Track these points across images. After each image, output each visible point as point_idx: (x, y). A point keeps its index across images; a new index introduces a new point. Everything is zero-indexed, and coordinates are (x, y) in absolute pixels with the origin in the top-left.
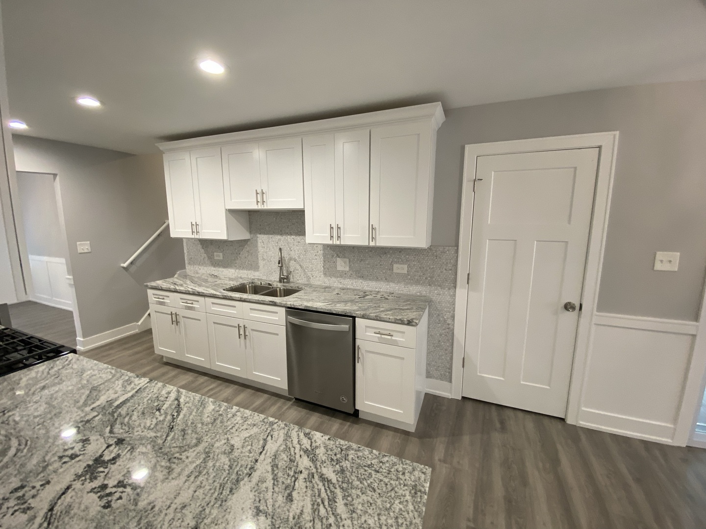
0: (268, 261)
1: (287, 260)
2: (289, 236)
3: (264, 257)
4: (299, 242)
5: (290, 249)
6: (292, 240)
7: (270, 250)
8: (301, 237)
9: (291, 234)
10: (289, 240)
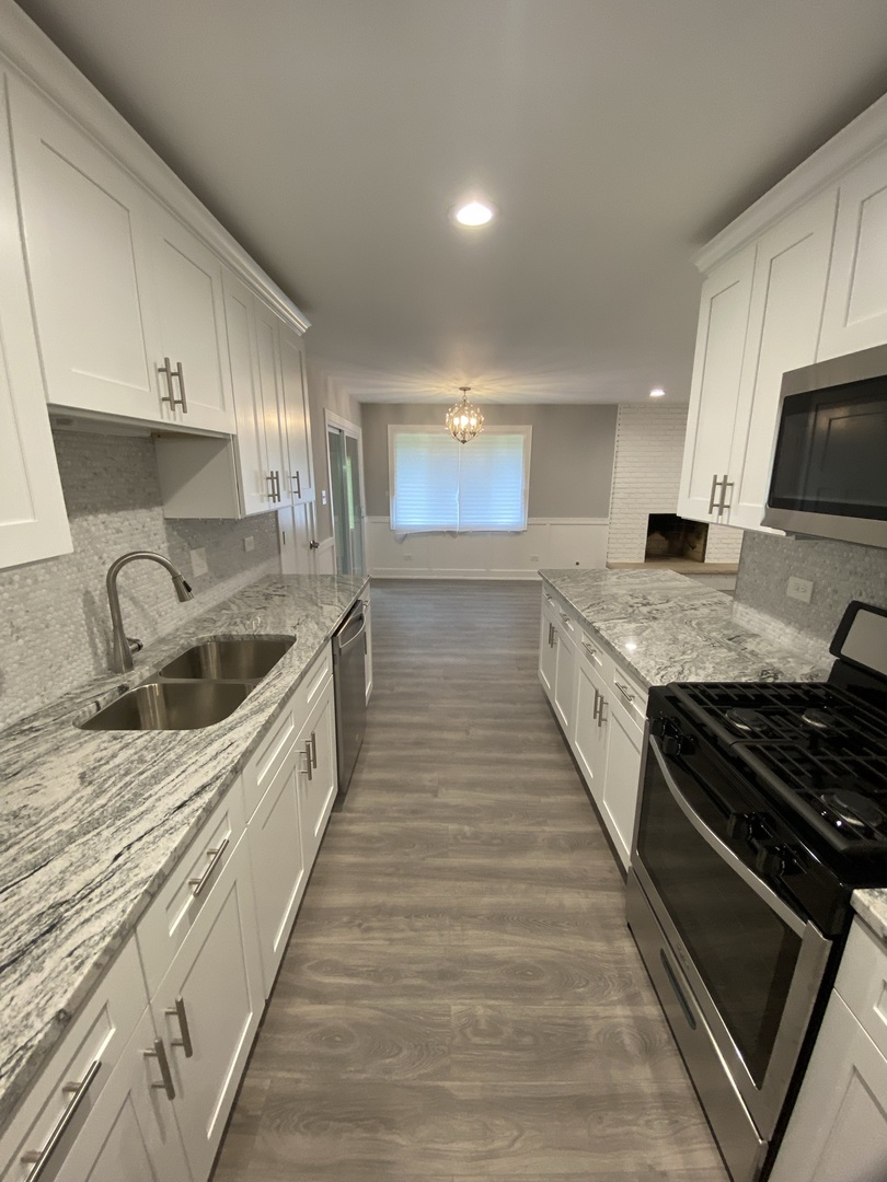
0: (37, 630)
1: (97, 599)
2: (91, 518)
3: (18, 622)
4: (118, 531)
5: (101, 558)
6: (102, 527)
7: (36, 581)
8: (121, 513)
9: (95, 510)
10: (93, 529)
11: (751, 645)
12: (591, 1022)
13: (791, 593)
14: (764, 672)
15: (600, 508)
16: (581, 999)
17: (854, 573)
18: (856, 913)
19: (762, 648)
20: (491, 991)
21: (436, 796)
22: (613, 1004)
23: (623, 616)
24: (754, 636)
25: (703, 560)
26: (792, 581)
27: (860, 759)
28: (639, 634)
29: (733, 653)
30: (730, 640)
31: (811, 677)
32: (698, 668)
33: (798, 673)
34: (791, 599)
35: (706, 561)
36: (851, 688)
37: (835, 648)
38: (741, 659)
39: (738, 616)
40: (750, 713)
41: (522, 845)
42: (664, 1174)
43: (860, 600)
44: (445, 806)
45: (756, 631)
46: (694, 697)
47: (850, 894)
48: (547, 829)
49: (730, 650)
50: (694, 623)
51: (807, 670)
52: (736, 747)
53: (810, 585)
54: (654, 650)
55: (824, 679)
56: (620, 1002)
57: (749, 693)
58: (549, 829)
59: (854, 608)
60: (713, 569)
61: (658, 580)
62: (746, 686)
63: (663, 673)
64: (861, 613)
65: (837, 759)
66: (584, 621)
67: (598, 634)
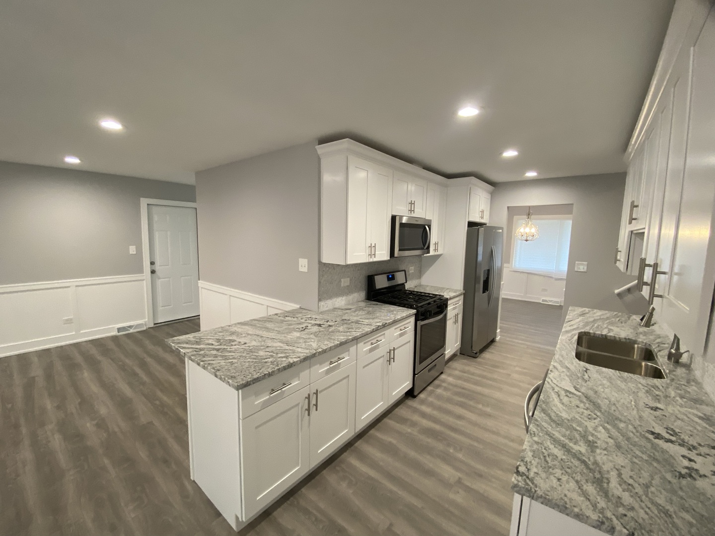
13: (343, 285)
21: (460, 478)
26: (343, 280)
44: (457, 469)
53: (348, 279)
66: (371, 333)
67: (386, 325)
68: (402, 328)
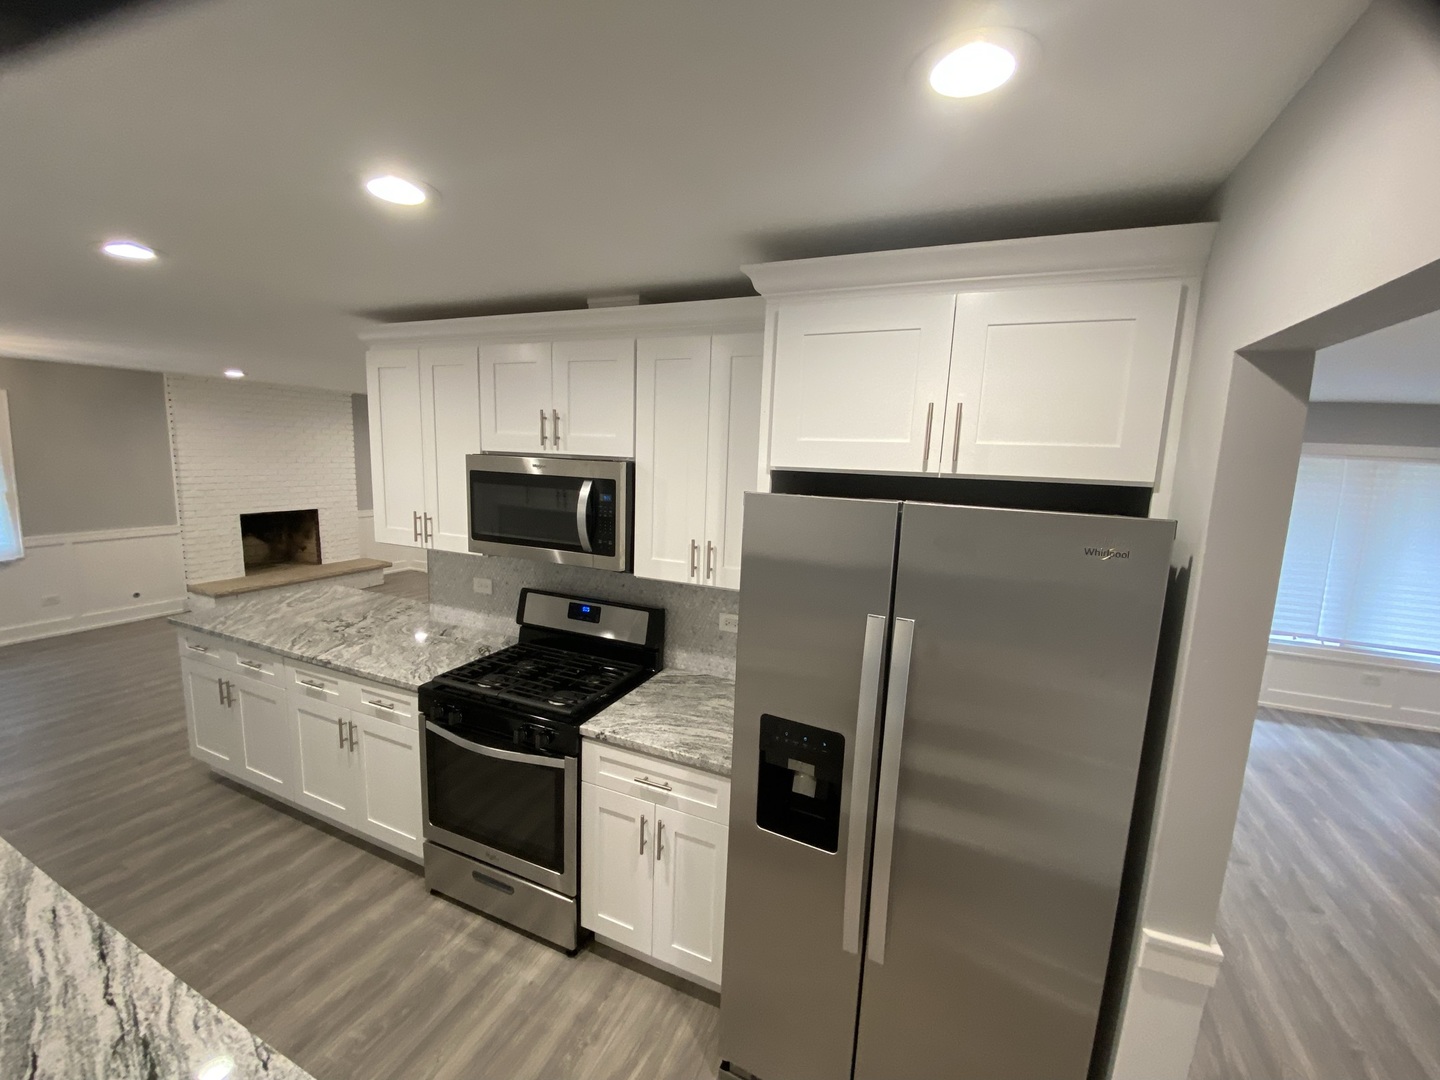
11: (458, 634)
12: (441, 963)
13: (477, 589)
14: (480, 650)
15: (163, 511)
16: (428, 956)
17: (516, 570)
18: (583, 736)
19: (468, 635)
20: (349, 1019)
22: (450, 941)
23: (337, 642)
24: (455, 627)
25: (319, 561)
26: (476, 580)
27: (556, 675)
28: (370, 653)
29: (451, 644)
30: (442, 635)
31: (507, 643)
32: (438, 662)
33: (498, 644)
34: (478, 594)
35: (325, 562)
36: (532, 642)
37: (520, 620)
38: (459, 646)
39: (435, 615)
40: (492, 677)
41: (297, 912)
42: (531, 983)
43: (527, 587)
45: (453, 623)
46: (454, 679)
47: (579, 729)
48: (311, 886)
49: (448, 643)
50: (404, 629)
51: (501, 639)
52: (500, 695)
53: (489, 582)
54: (394, 661)
55: (515, 642)
56: (453, 938)
57: (476, 668)
58: (314, 885)
59: (524, 592)
60: (338, 570)
61: (333, 599)
62: (471, 665)
63: (417, 675)
64: (530, 595)
65: (538, 683)
66: (297, 659)
67: (329, 666)
68: (385, 701)
